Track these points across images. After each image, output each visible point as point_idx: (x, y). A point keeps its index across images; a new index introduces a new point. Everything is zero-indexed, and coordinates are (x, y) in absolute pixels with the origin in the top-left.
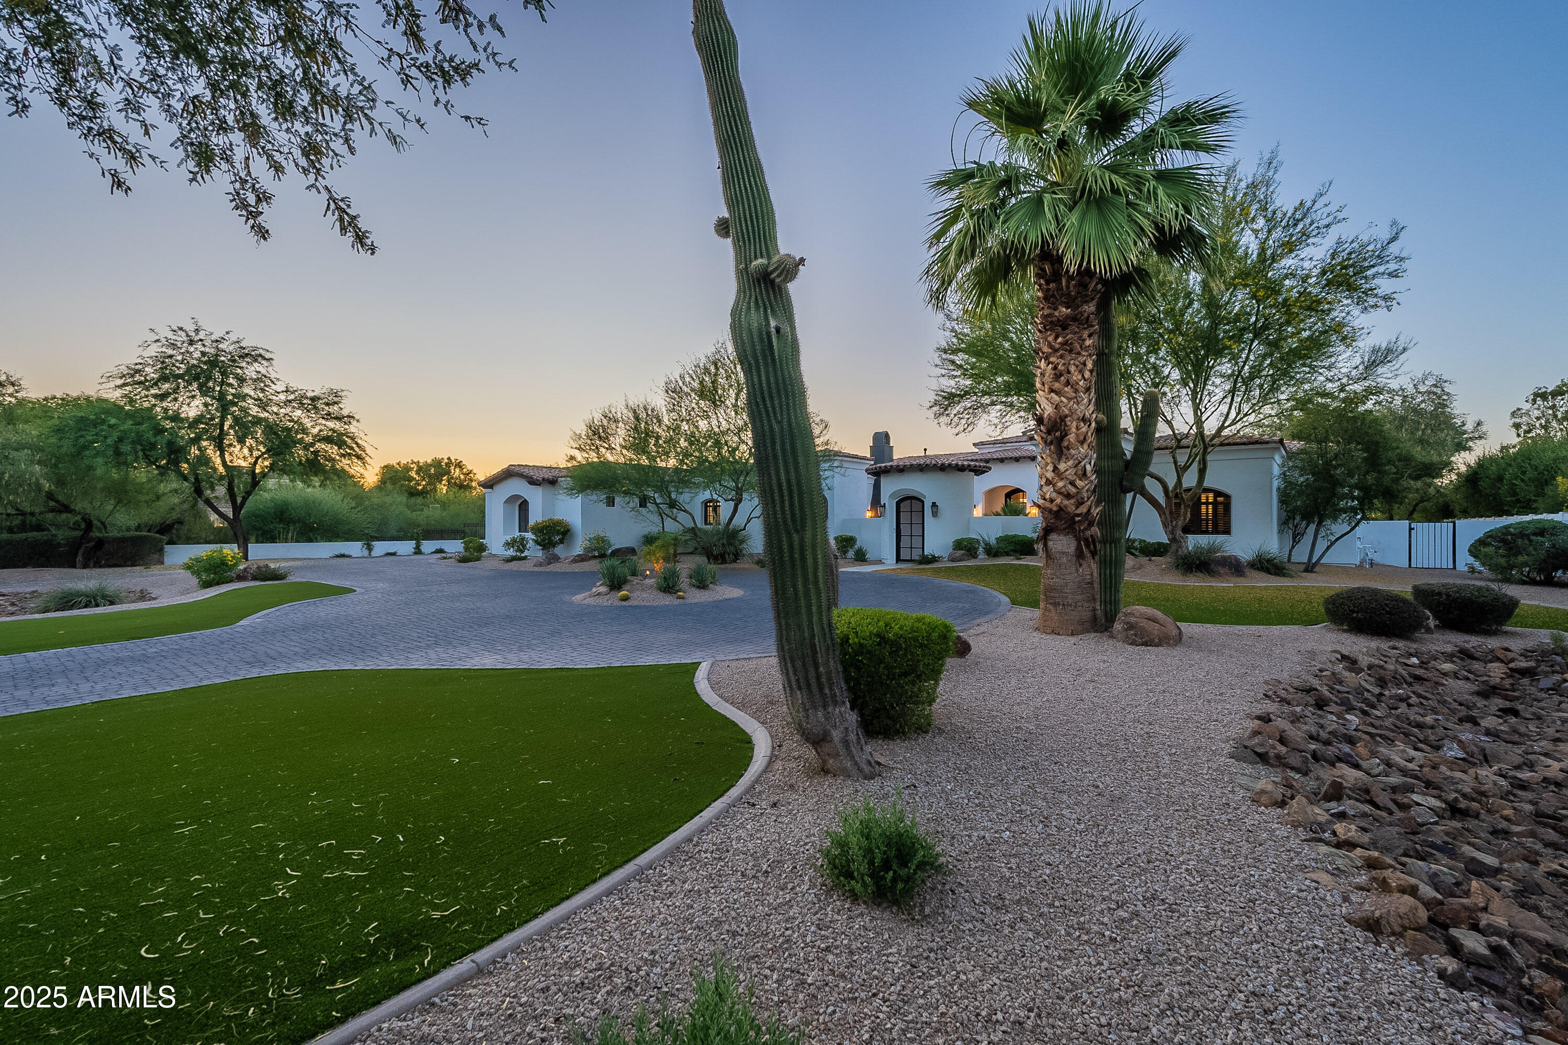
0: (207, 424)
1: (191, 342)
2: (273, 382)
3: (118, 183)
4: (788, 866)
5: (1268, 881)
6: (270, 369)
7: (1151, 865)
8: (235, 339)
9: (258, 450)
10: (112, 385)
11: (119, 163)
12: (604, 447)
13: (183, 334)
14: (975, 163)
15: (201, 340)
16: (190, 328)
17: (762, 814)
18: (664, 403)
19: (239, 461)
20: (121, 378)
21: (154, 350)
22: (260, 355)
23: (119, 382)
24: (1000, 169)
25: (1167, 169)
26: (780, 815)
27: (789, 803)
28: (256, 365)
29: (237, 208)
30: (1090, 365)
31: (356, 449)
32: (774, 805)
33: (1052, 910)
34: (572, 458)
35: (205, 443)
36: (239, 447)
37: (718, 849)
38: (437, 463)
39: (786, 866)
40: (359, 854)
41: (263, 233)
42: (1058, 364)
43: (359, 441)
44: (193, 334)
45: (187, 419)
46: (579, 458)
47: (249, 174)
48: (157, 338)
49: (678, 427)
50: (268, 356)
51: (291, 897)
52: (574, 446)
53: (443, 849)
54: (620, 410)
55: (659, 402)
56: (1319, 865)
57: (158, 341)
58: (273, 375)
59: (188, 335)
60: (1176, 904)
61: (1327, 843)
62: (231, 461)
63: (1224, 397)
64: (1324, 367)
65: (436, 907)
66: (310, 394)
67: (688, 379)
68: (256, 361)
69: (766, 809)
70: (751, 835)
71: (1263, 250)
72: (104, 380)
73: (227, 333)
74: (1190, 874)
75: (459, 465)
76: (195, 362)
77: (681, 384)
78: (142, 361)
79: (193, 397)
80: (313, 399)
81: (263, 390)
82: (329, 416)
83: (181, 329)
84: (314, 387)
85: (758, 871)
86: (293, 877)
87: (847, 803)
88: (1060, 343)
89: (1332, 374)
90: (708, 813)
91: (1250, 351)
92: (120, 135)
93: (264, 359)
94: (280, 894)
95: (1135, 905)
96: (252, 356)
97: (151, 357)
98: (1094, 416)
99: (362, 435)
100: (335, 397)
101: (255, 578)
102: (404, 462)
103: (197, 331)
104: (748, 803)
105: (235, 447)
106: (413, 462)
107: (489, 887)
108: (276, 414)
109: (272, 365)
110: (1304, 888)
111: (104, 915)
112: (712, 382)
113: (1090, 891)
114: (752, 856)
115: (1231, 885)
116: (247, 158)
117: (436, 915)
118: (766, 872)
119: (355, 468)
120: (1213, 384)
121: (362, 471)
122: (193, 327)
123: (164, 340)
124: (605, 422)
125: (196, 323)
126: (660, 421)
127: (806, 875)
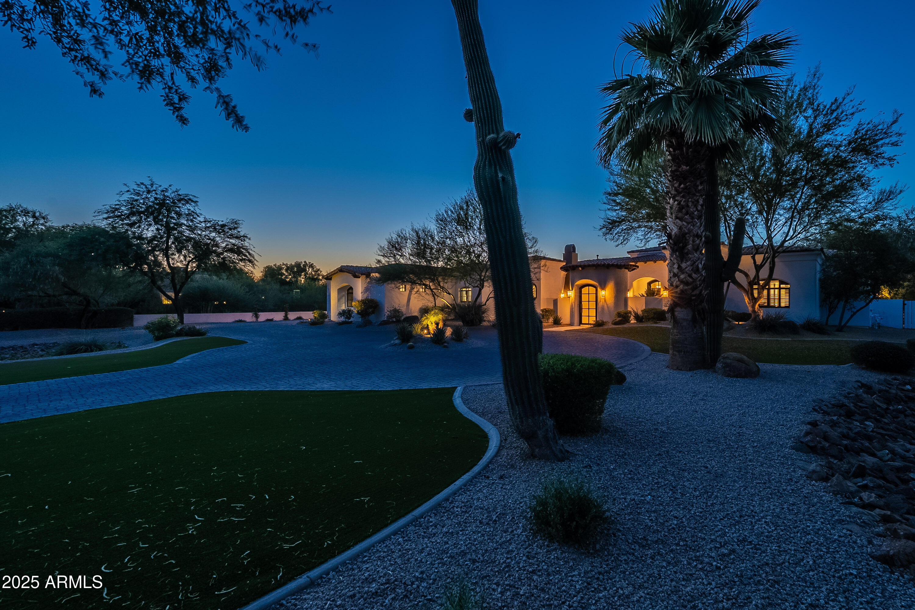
0: (158, 241)
1: (149, 192)
2: (198, 216)
3: (94, 91)
4: (509, 518)
5: (819, 530)
6: (196, 208)
7: (742, 519)
8: (175, 190)
9: (190, 257)
10: (101, 217)
11: (95, 78)
12: (399, 255)
13: (144, 187)
14: (628, 75)
15: (155, 191)
16: (147, 182)
17: (493, 483)
18: (436, 227)
19: (178, 264)
20: (106, 213)
21: (126, 196)
22: (190, 199)
23: (105, 216)
24: (645, 79)
25: (750, 78)
26: (505, 484)
27: (511, 476)
28: (188, 205)
29: (167, 105)
30: (701, 202)
31: (249, 256)
32: (501, 477)
33: (678, 548)
34: (379, 261)
35: (157, 253)
36: (177, 255)
37: (465, 506)
38: (298, 265)
39: (508, 517)
40: (241, 507)
41: (183, 120)
42: (681, 201)
43: (251, 252)
44: (150, 187)
45: (146, 238)
46: (383, 262)
47: (173, 83)
48: (128, 189)
49: (444, 242)
50: (195, 199)
51: (197, 534)
52: (381, 254)
53: (293, 504)
54: (408, 232)
55: (433, 227)
56: (852, 520)
57: (128, 191)
58: (198, 211)
59: (146, 188)
60: (759, 545)
61: (857, 505)
62: (173, 264)
63: (786, 222)
64: (849, 203)
65: (287, 541)
66: (220, 223)
67: (450, 213)
68: (187, 203)
69: (496, 480)
70: (486, 497)
71: (811, 129)
72: (96, 214)
73: (170, 186)
74: (768, 525)
75: (312, 266)
76: (151, 204)
77: (446, 216)
78: (119, 203)
79: (150, 225)
80: (223, 226)
81: (192, 221)
82: (232, 236)
83: (142, 184)
84: (222, 218)
85: (490, 520)
86: (199, 521)
87: (547, 477)
88: (682, 188)
89: (855, 207)
90: (459, 483)
91: (802, 193)
92: (94, 60)
93: (192, 201)
94: (190, 532)
95: (733, 545)
96: (185, 200)
97: (125, 201)
98: (704, 234)
99: (252, 247)
100: (235, 224)
101: (187, 335)
102: (278, 264)
103: (152, 185)
104: (485, 476)
105: (175, 255)
106: (284, 264)
107: (320, 529)
108: (200, 235)
109: (197, 205)
110: (842, 534)
111: (81, 544)
112: (465, 215)
113: (703, 536)
114: (486, 510)
115: (794, 533)
116: (172, 74)
117: (286, 546)
118: (495, 521)
119: (248, 268)
120: (779, 214)
121: (252, 269)
122: (149, 183)
123: (132, 190)
124: (399, 240)
125: (151, 180)
126: (433, 239)
127: (520, 523)
